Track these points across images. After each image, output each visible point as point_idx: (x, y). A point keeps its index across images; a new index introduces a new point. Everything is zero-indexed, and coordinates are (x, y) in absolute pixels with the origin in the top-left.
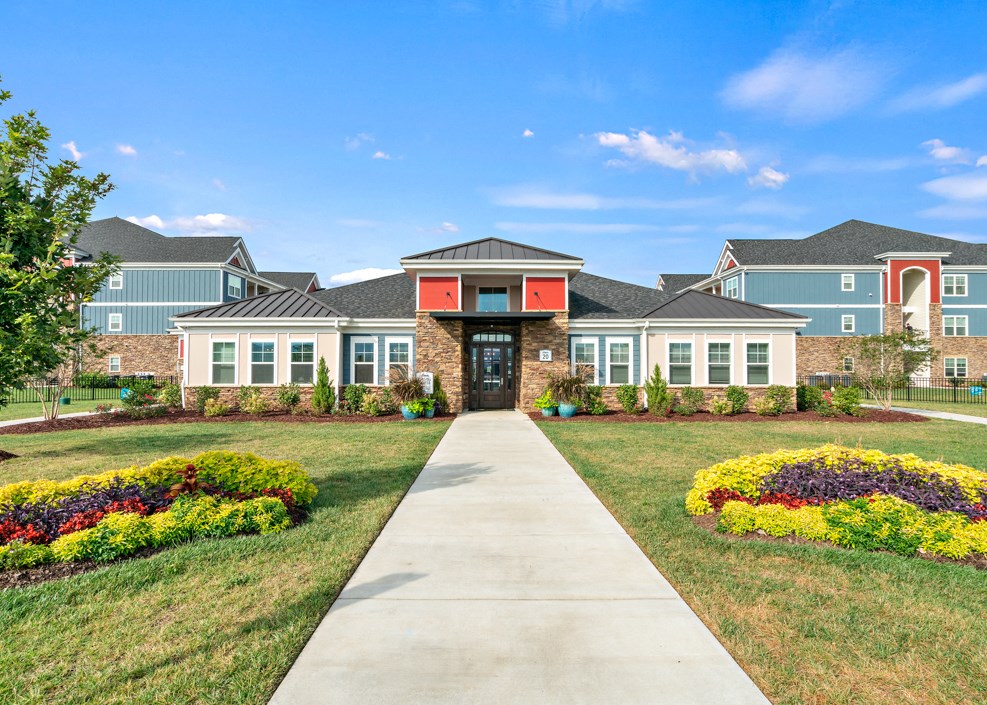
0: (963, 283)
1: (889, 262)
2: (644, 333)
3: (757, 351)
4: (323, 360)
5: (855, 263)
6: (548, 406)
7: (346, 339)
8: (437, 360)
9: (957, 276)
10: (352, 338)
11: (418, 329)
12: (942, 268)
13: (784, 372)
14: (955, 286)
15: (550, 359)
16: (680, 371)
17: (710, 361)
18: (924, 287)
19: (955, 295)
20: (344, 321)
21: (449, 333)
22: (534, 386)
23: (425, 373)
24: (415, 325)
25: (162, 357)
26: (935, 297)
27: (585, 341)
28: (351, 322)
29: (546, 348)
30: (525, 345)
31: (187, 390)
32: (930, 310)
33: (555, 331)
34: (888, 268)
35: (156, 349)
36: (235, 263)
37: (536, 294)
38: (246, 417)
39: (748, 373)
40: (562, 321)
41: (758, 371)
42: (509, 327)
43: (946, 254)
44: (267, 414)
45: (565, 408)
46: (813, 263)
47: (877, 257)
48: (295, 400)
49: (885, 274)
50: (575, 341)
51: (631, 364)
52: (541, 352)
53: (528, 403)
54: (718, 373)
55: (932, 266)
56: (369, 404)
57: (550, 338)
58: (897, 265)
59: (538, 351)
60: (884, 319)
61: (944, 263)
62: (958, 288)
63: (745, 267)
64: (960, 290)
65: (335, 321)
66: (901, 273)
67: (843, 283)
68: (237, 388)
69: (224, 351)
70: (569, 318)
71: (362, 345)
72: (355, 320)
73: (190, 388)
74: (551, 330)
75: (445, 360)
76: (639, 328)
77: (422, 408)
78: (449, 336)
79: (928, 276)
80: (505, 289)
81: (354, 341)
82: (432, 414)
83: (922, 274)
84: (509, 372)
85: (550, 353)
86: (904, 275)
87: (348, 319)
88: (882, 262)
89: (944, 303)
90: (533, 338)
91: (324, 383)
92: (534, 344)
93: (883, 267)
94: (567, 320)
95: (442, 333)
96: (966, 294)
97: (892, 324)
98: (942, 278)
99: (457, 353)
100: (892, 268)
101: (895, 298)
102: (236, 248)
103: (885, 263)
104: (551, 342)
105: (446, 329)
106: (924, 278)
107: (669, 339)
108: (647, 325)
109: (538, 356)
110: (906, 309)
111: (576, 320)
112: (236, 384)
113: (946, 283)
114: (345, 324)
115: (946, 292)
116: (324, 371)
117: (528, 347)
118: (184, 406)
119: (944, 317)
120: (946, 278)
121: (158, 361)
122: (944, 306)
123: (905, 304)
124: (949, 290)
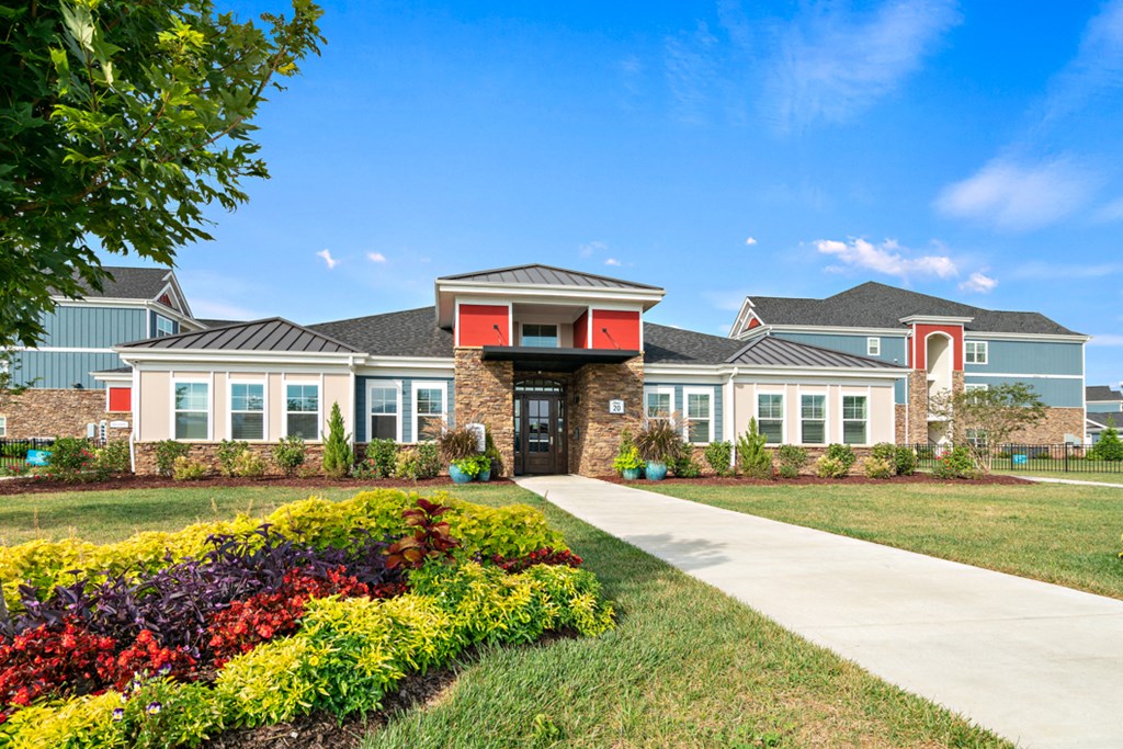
0: (983, 350)
1: (914, 326)
2: (731, 382)
3: (853, 405)
4: (336, 407)
5: (880, 325)
6: (633, 466)
7: (360, 383)
8: (482, 410)
9: (976, 342)
10: (368, 381)
11: (457, 371)
12: (964, 334)
13: (881, 429)
14: (976, 353)
15: (622, 411)
16: (771, 428)
17: (803, 416)
18: (948, 354)
19: (976, 362)
20: (360, 358)
21: (497, 377)
22: (603, 444)
23: (476, 425)
24: (453, 366)
25: (66, 418)
26: (958, 365)
27: (661, 390)
28: (367, 360)
29: (617, 397)
30: (591, 393)
31: (139, 447)
32: (954, 377)
33: (628, 378)
34: (913, 332)
35: (58, 408)
36: (165, 300)
37: (605, 331)
38: (233, 480)
39: (845, 431)
40: (635, 364)
41: (854, 429)
42: (560, 375)
43: (969, 320)
44: (259, 478)
45: (654, 468)
46: (839, 324)
47: (902, 320)
48: (299, 460)
49: (910, 339)
50: (648, 390)
51: (711, 418)
52: (612, 402)
53: (595, 465)
54: (813, 431)
55: (955, 330)
56: (407, 464)
57: (621, 385)
58: (923, 329)
59: (607, 401)
60: (909, 386)
61: (966, 329)
62: (979, 356)
63: (771, 327)
64: (980, 357)
65: (349, 358)
66: (926, 337)
67: (869, 346)
68: (211, 445)
69: (190, 396)
70: (645, 362)
71: (380, 391)
72: (374, 357)
73: (142, 445)
74: (624, 375)
75: (493, 411)
76: (721, 376)
77: (478, 469)
78: (497, 380)
79: (951, 342)
80: (555, 327)
81: (371, 386)
82: (488, 476)
83: (945, 339)
84: (560, 430)
85: (622, 403)
86: (928, 340)
87: (366, 355)
88: (907, 325)
89: (966, 371)
90: (601, 385)
91: (338, 437)
92: (602, 393)
93: (909, 331)
94: (642, 364)
95: (488, 377)
96: (986, 363)
97: (917, 392)
98: (964, 343)
99: (507, 402)
100: (917, 332)
101: (920, 364)
102: (166, 282)
103: (910, 327)
104: (622, 390)
105: (493, 372)
106: (947, 345)
107: (756, 391)
108: (735, 371)
109: (608, 408)
110: (930, 377)
111: (653, 365)
112: (209, 440)
113: (967, 349)
114: (361, 362)
115: (967, 360)
116: (337, 423)
117: (596, 396)
118: (133, 470)
119: (966, 385)
120: (967, 344)
121: (61, 423)
122: (966, 374)
123: (929, 371)
124: (970, 357)
